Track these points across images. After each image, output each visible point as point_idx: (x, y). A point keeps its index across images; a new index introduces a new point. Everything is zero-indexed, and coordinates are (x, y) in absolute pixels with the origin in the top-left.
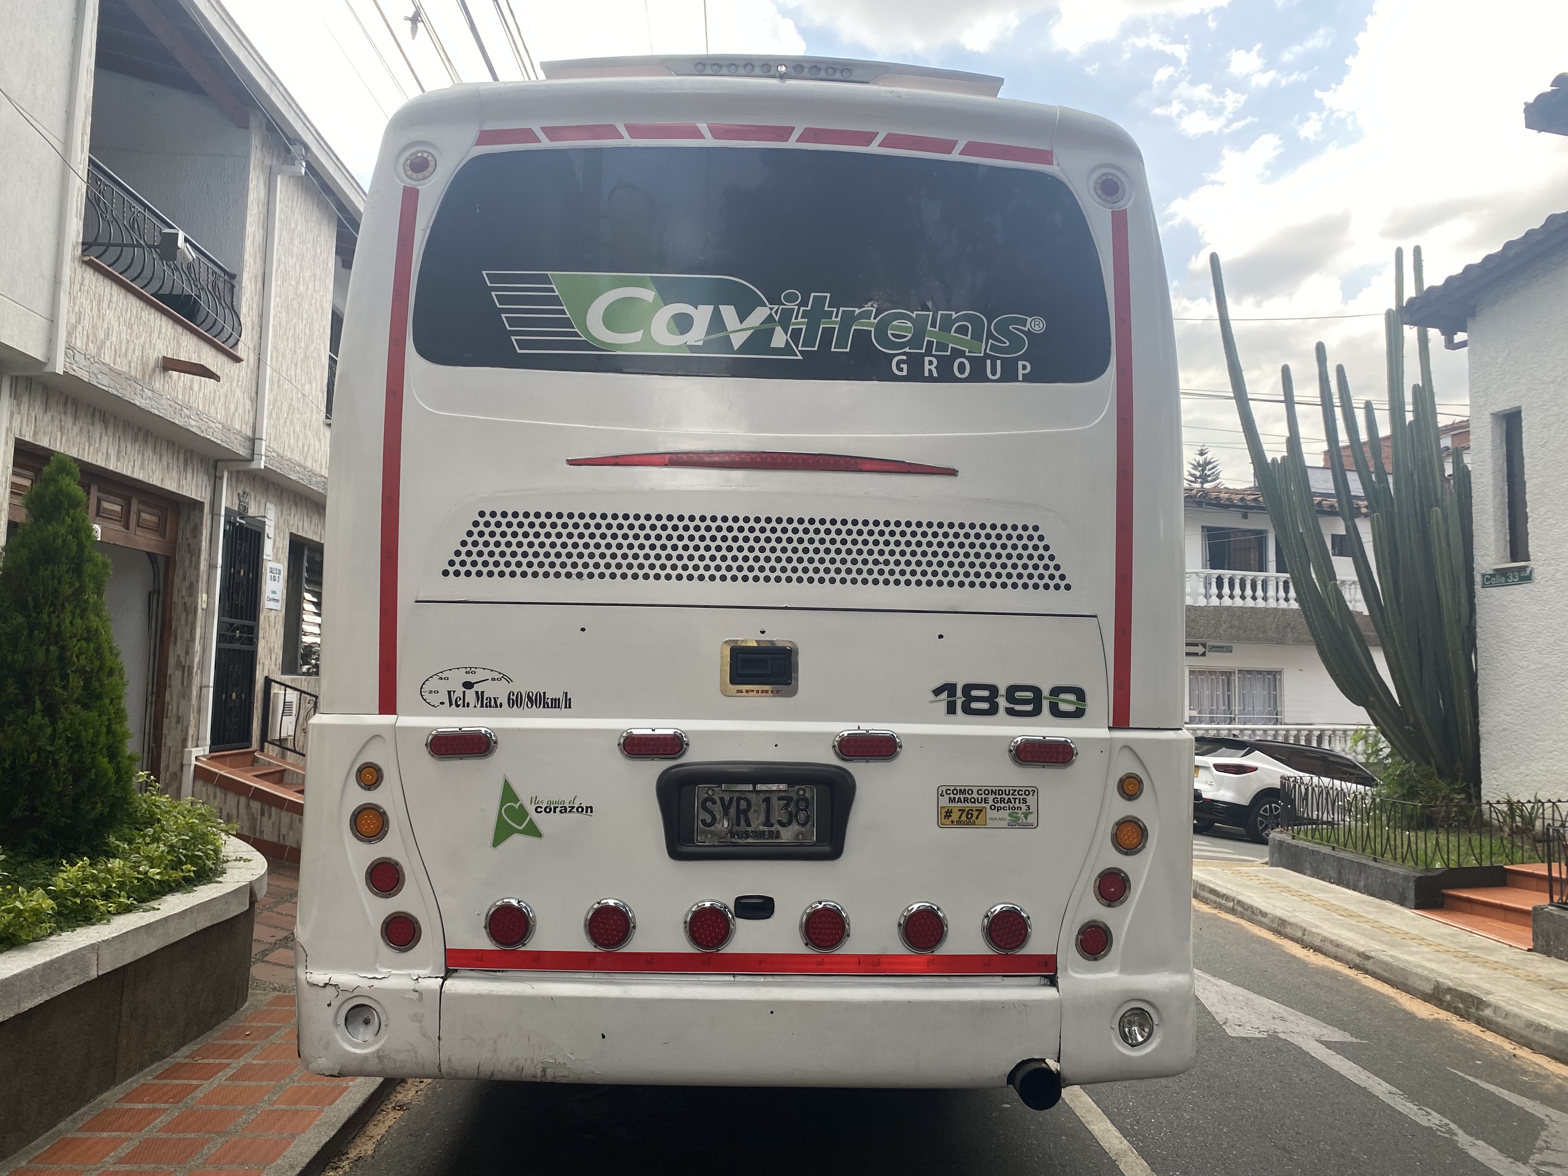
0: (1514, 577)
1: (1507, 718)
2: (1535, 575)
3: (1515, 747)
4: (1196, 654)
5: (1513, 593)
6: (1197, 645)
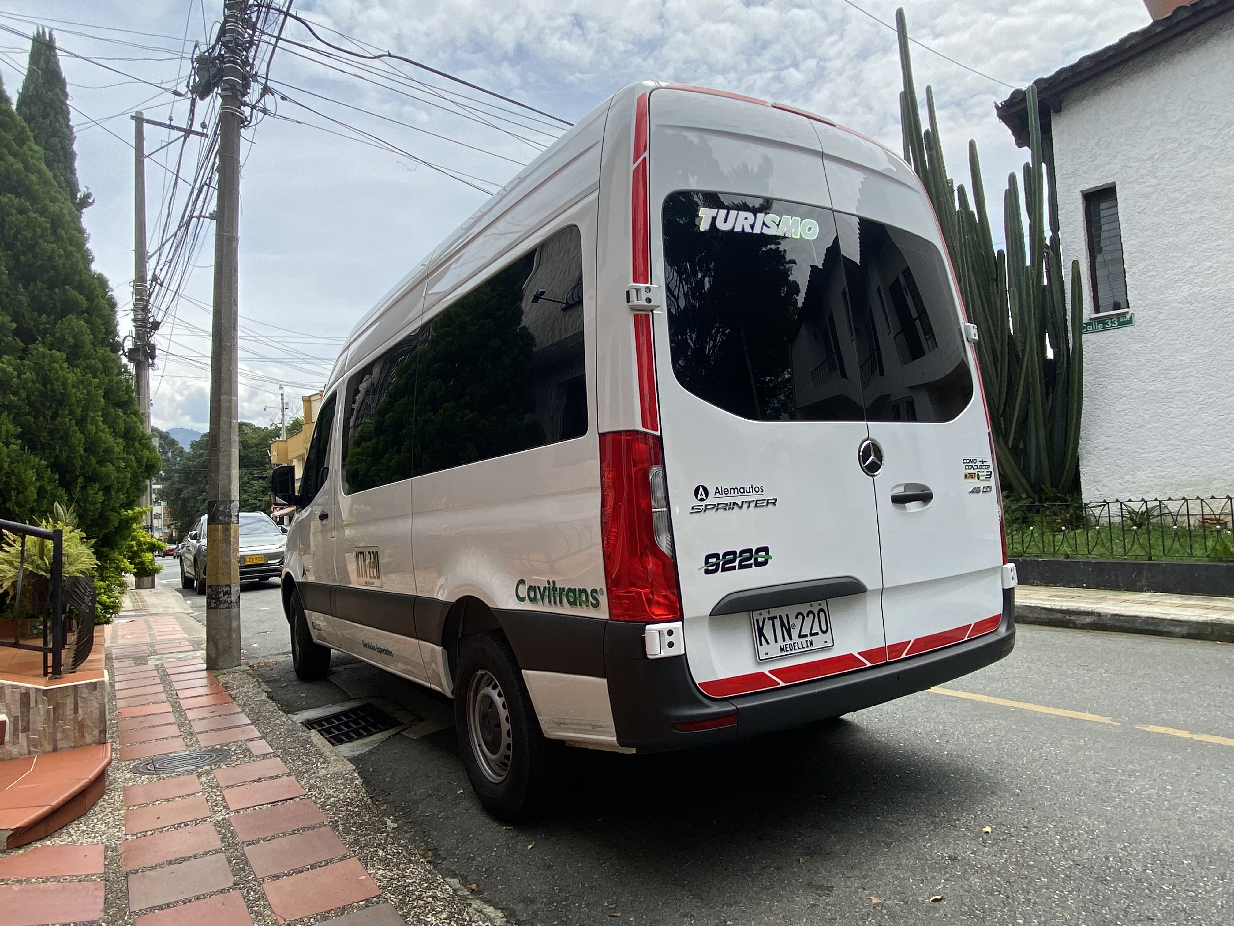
0: (1112, 323)
1: (1108, 439)
2: (1135, 319)
3: (1118, 461)
5: (1112, 336)
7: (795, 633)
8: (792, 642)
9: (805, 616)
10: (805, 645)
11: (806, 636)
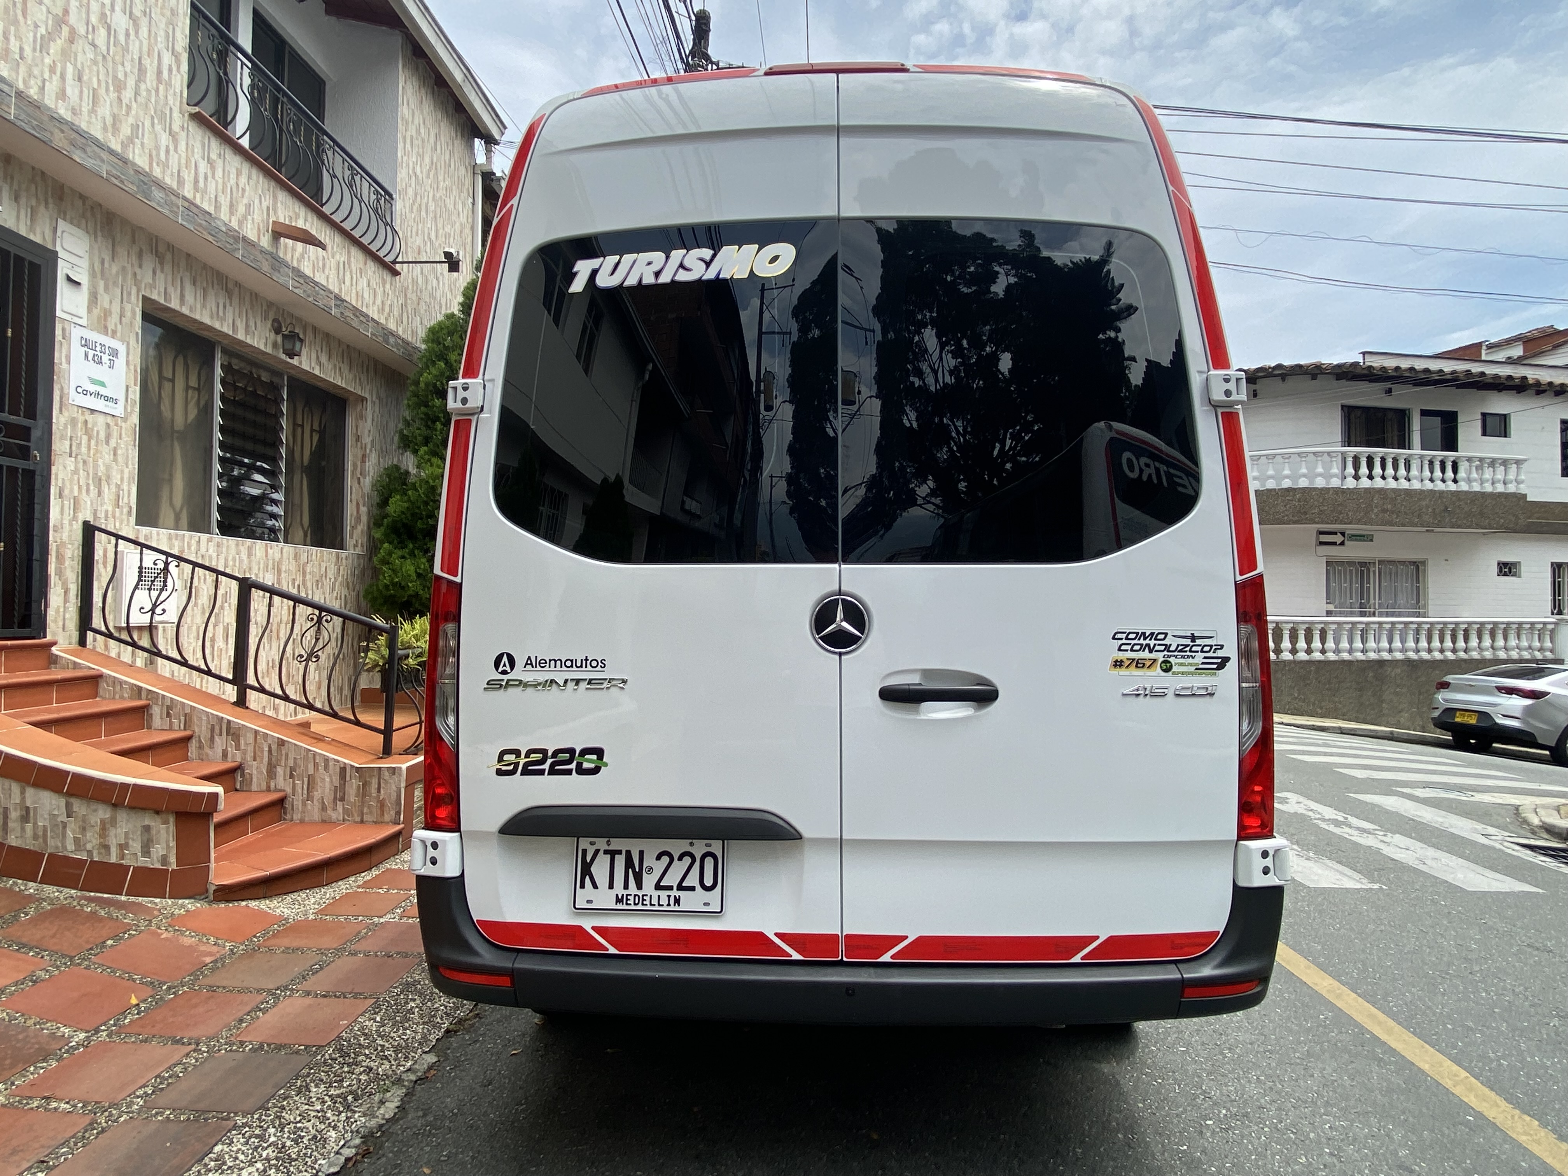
4: (1334, 544)
6: (1335, 533)
7: (649, 881)
8: (640, 893)
9: (676, 858)
10: (664, 901)
11: (670, 888)
